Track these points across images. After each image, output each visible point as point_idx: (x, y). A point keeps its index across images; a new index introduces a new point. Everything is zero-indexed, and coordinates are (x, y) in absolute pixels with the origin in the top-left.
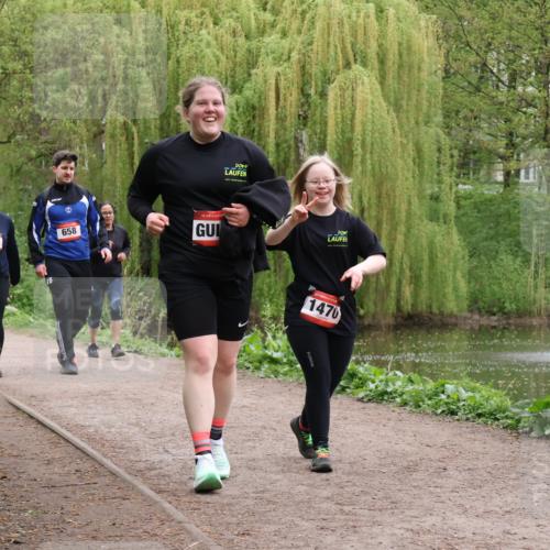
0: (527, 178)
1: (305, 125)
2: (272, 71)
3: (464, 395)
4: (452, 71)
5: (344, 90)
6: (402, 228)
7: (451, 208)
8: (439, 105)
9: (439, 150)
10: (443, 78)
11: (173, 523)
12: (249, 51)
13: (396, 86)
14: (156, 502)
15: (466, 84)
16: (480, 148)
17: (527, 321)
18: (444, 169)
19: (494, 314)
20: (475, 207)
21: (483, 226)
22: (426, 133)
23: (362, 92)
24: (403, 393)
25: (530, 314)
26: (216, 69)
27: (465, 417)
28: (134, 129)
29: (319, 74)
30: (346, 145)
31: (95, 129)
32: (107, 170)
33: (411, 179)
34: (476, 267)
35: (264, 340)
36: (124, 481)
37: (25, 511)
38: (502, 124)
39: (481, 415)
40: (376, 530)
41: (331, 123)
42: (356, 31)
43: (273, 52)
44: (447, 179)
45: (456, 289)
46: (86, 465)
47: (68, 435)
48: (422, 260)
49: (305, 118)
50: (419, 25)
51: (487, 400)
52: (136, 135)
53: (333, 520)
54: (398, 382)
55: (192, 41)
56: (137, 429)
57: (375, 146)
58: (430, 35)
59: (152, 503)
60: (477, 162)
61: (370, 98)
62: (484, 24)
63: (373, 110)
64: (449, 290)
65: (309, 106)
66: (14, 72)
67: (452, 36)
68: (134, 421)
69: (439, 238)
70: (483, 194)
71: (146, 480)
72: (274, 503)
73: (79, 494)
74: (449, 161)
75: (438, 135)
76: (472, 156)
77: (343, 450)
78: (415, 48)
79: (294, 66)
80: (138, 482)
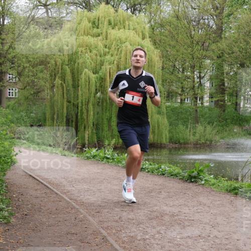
0: (187, 101)
2: (108, 67)
3: (167, 169)
4: (164, 67)
7: (165, 111)
8: (161, 78)
10: (162, 70)
11: (75, 209)
14: (70, 203)
15: (169, 71)
16: (173, 92)
17: (187, 146)
19: (177, 144)
20: (171, 110)
21: (174, 116)
24: (148, 168)
25: (188, 144)
26: (90, 66)
27: (167, 176)
28: (64, 85)
31: (52, 85)
32: (56, 98)
34: (171, 129)
35: (105, 151)
36: (60, 196)
37: (29, 205)
38: (180, 84)
39: (172, 175)
40: (139, 211)
43: (108, 61)
44: (163, 101)
45: (166, 135)
46: (48, 191)
47: (42, 181)
48: (155, 127)
50: (154, 53)
51: (174, 170)
52: (65, 87)
54: (147, 165)
55: (83, 57)
56: (64, 180)
58: (158, 56)
59: (68, 203)
60: (172, 96)
62: (174, 53)
64: (164, 136)
66: (26, 67)
67: (165, 56)
68: (63, 177)
69: (160, 120)
70: (174, 106)
71: (67, 196)
72: (107, 203)
73: (46, 200)
74: (163, 96)
75: (160, 87)
76: (171, 94)
78: (153, 60)
79: (115, 66)
80: (64, 196)
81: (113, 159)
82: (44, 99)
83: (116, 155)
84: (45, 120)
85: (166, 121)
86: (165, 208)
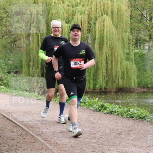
1: (89, 33)
2: (80, 17)
3: (136, 112)
4: (133, 16)
5: (101, 22)
6: (119, 63)
7: (133, 57)
8: (129, 27)
9: (129, 40)
10: (130, 18)
11: (49, 150)
12: (73, 11)
13: (116, 21)
15: (137, 20)
16: (141, 39)
18: (131, 45)
19: (145, 88)
20: (140, 57)
21: (142, 62)
22: (125, 35)
23: (106, 23)
24: (118, 111)
26: (63, 16)
27: (136, 118)
28: (39, 34)
29: (94, 18)
30: (102, 39)
31: (28, 34)
32: (31, 46)
33: (121, 48)
34: (140, 74)
36: (35, 137)
37: (6, 146)
38: (148, 32)
39: (141, 118)
40: (109, 152)
41: (97, 32)
42: (105, 5)
43: (80, 11)
44: (132, 48)
45: (134, 80)
46: (24, 133)
47: (19, 124)
48: (124, 72)
49: (90, 30)
50: (123, 3)
51: (143, 113)
52: (40, 36)
53: (96, 149)
54: (116, 108)
55: (56, 8)
56: (39, 122)
57: (110, 39)
58: (126, 5)
59: (43, 144)
60: (140, 43)
61: (109, 24)
62: (142, 2)
63: (110, 28)
64: (132, 81)
65: (91, 27)
66: (4, 18)
67: (133, 6)
68: (38, 120)
69: (129, 66)
70: (142, 53)
71: (41, 137)
73: (22, 141)
74: (132, 43)
75: (129, 35)
76: (139, 41)
77: (100, 128)
78: (122, 10)
79: (86, 15)
80: (39, 138)
81: (85, 103)
82: (21, 47)
83: (88, 99)
84: (21, 66)
85: (134, 67)
86: (134, 149)
